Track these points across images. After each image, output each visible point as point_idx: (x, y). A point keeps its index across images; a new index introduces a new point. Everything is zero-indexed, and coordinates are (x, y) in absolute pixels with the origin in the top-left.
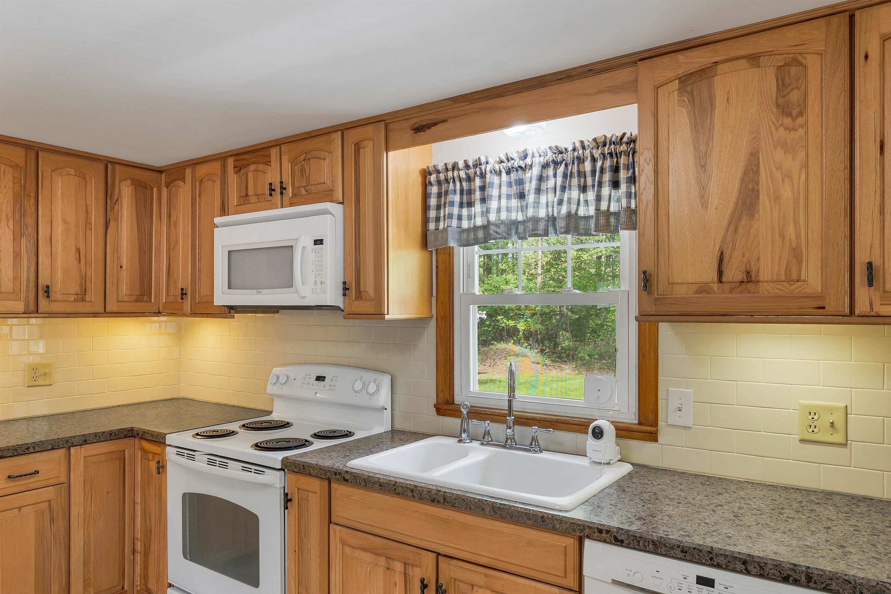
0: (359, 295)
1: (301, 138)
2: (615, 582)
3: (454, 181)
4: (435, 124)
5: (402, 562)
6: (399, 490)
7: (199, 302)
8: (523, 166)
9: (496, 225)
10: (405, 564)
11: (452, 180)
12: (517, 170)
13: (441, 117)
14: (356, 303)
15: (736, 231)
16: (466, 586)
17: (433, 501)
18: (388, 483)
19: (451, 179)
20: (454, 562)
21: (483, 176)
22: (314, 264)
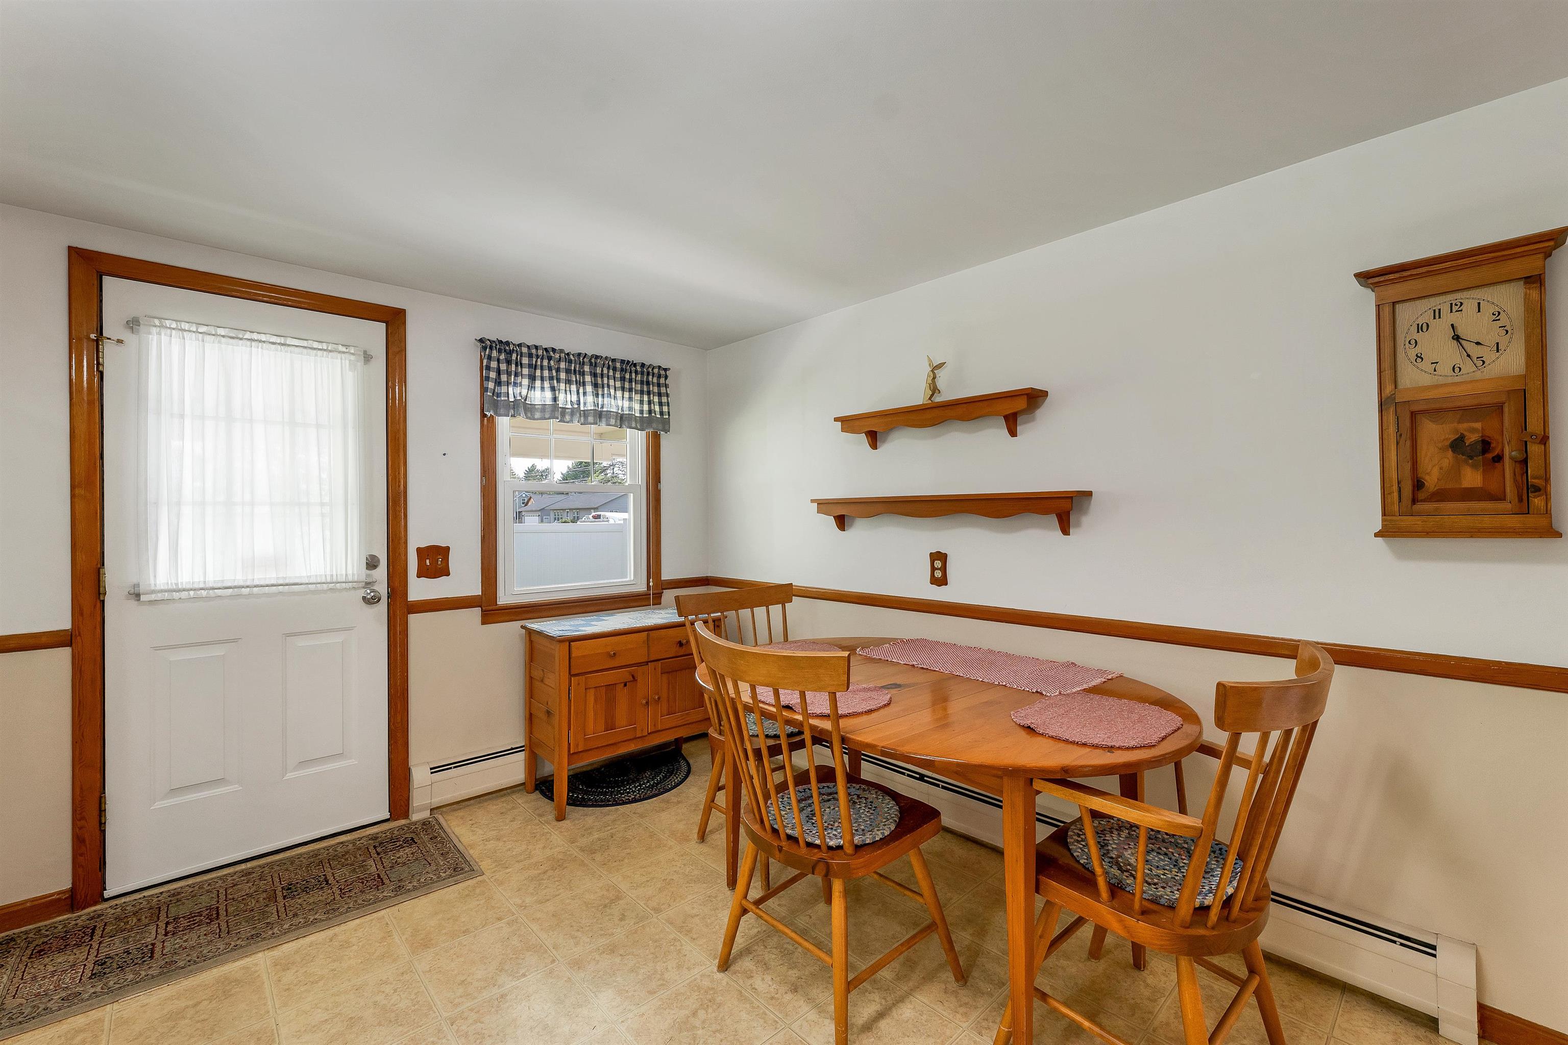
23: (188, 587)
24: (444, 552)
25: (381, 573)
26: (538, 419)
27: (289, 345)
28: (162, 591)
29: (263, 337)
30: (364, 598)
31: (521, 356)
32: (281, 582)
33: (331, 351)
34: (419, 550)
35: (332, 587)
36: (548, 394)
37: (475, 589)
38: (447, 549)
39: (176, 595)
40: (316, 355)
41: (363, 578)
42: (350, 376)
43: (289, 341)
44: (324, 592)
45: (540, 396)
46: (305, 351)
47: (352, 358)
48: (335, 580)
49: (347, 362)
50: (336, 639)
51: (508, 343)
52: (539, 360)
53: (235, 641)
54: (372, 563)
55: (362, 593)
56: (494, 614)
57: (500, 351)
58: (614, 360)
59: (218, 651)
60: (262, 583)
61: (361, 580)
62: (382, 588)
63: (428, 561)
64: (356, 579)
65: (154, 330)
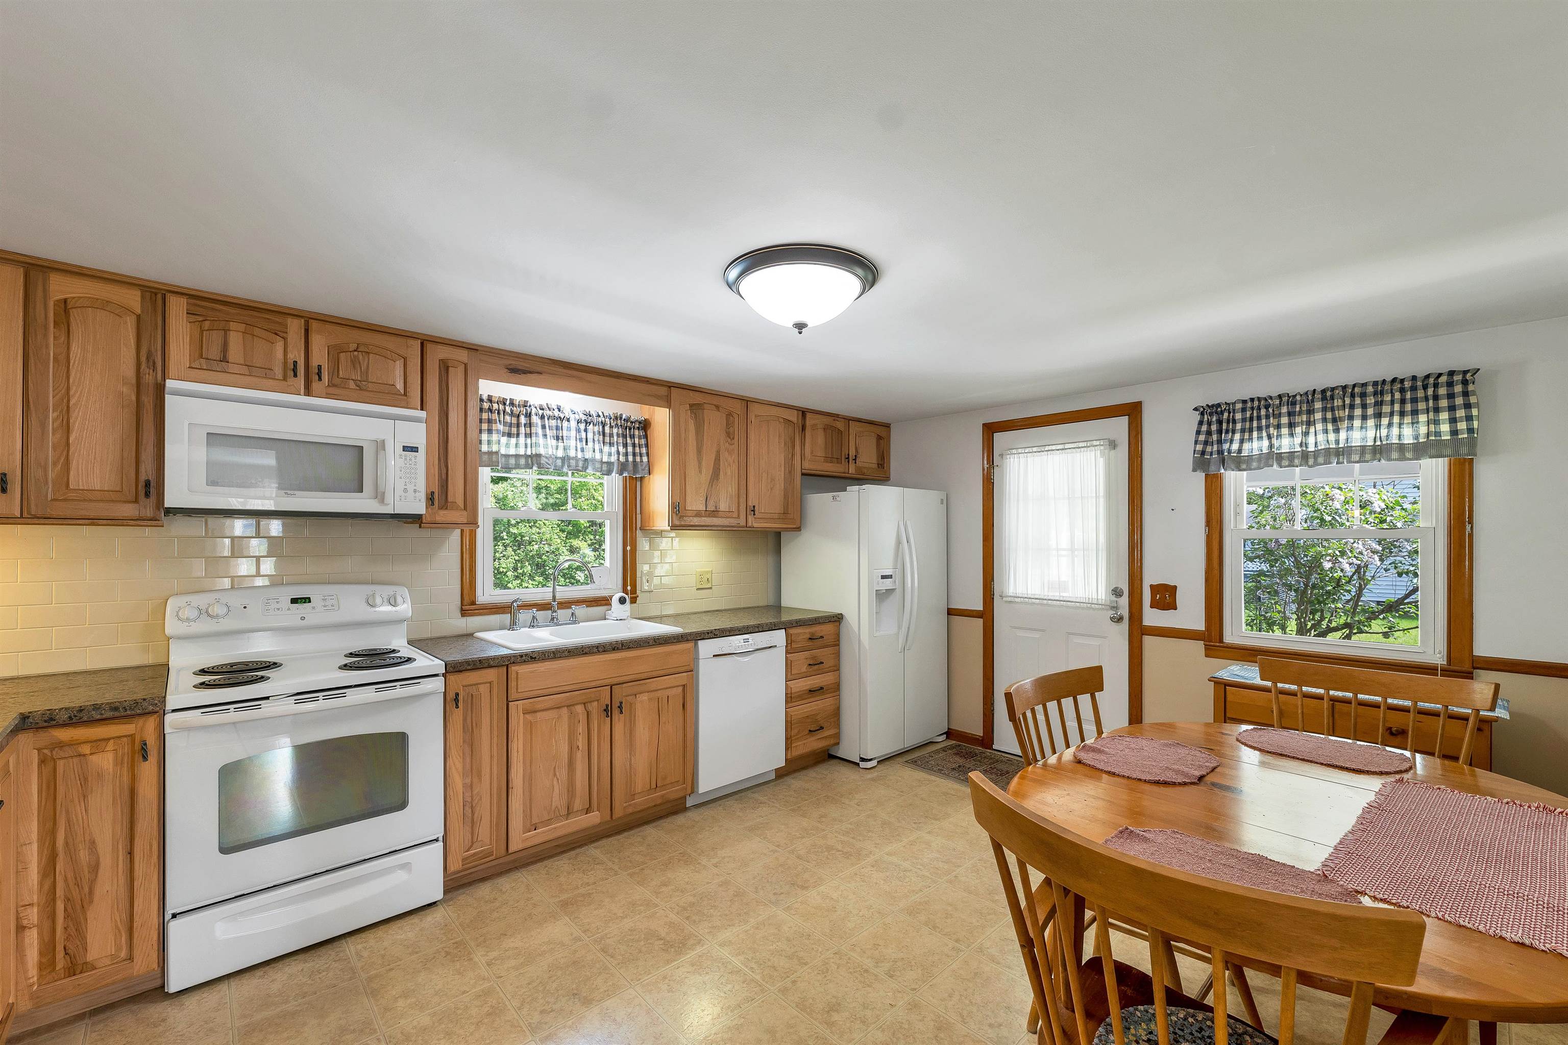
0: (445, 504)
1: (352, 325)
2: (714, 656)
3: (499, 413)
4: (531, 372)
5: (581, 703)
6: (587, 650)
7: (52, 500)
8: (562, 417)
9: (546, 458)
10: (584, 704)
11: (497, 412)
12: (557, 419)
13: (539, 369)
14: (442, 512)
15: (712, 486)
16: (631, 697)
17: (614, 649)
18: (576, 648)
19: (496, 410)
20: (624, 685)
21: (528, 415)
22: (403, 470)
23: (1020, 596)
24: (1172, 590)
25: (1124, 601)
26: (1254, 469)
27: (1066, 449)
28: (1011, 596)
29: (1054, 447)
30: (1111, 619)
31: (1234, 413)
32: (1061, 599)
33: (1089, 447)
34: (1151, 586)
35: (1089, 606)
36: (1265, 443)
37: (1199, 624)
38: (1175, 588)
39: (1017, 600)
40: (1081, 451)
41: (1111, 601)
42: (1101, 461)
43: (1067, 446)
44: (1083, 608)
45: (1257, 446)
46: (1074, 450)
47: (1102, 448)
48: (1090, 602)
49: (1099, 452)
50: (1094, 642)
51: (1219, 405)
52: (1255, 412)
53: (1043, 631)
54: (1117, 593)
55: (1111, 613)
56: (1217, 650)
57: (1211, 414)
58: (1364, 385)
59: (1036, 635)
60: (1052, 598)
61: (1107, 604)
62: (1125, 612)
63: (1158, 596)
64: (1103, 603)
65: (1008, 456)
